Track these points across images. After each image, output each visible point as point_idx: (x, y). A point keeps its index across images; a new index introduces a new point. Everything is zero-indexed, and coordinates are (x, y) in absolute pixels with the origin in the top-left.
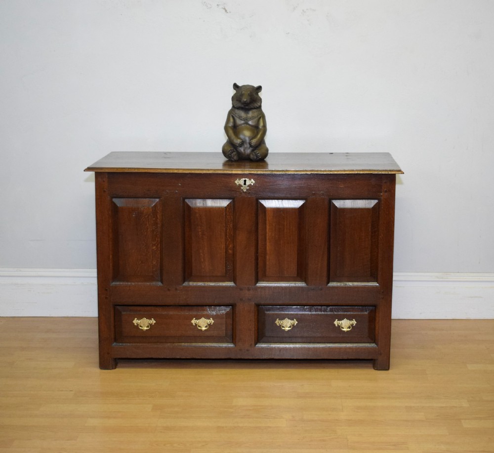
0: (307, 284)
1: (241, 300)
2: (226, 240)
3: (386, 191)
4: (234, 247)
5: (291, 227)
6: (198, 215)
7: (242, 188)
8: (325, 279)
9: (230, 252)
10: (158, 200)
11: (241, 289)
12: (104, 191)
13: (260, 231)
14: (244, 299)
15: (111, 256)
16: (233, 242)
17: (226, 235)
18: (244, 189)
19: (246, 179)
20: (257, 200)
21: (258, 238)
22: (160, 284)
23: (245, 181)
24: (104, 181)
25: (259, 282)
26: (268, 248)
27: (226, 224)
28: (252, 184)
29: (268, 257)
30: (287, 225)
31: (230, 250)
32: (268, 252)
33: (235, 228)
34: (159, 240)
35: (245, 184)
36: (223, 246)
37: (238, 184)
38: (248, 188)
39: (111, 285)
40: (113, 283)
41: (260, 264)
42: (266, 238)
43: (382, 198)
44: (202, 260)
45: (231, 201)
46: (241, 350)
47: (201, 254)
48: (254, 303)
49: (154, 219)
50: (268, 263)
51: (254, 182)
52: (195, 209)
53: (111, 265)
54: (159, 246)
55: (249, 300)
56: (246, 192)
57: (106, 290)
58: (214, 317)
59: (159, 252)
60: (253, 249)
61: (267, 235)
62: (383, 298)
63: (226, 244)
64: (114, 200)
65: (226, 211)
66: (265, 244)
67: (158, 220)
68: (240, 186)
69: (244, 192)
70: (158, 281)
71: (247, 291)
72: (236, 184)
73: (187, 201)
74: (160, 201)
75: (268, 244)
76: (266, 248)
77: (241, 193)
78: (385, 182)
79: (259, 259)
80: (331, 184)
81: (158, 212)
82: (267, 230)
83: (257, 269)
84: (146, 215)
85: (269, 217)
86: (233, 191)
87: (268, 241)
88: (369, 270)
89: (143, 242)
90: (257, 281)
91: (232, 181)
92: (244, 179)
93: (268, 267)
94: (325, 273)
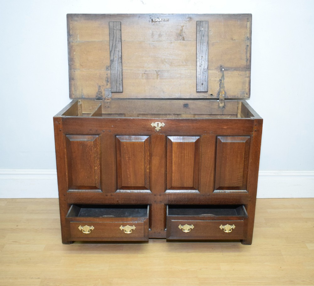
0: (200, 192)
1: (155, 201)
2: (145, 163)
3: (256, 131)
4: (150, 168)
5: (190, 155)
6: (125, 147)
7: (156, 129)
8: (212, 188)
9: (148, 171)
10: (97, 136)
11: (155, 195)
12: (60, 131)
13: (168, 157)
14: (157, 201)
15: (67, 174)
16: (150, 164)
17: (145, 159)
18: (158, 129)
19: (159, 122)
20: (166, 137)
21: (166, 161)
22: (100, 191)
23: (158, 124)
24: (59, 124)
25: (167, 190)
26: (173, 169)
27: (145, 153)
28: (163, 126)
29: (173, 174)
30: (187, 153)
31: (148, 169)
32: (173, 171)
33: (151, 155)
34: (99, 163)
35: (158, 126)
36: (143, 167)
37: (153, 126)
38: (160, 129)
39: (67, 192)
40: (69, 191)
41: (168, 179)
42: (172, 162)
43: (253, 135)
44: (129, 176)
45: (148, 137)
46: (155, 233)
47: (128, 172)
48: (163, 204)
49: (95, 149)
50: (173, 178)
51: (164, 125)
52: (123, 143)
53: (67, 179)
54: (99, 167)
55: (161, 202)
56: (158, 131)
57: (65, 195)
58: (136, 225)
59: (99, 170)
60: (163, 170)
61: (173, 160)
62: (250, 201)
63: (145, 166)
64: (67, 136)
65: (145, 144)
66: (172, 166)
67: (98, 150)
68: (155, 127)
69: (157, 131)
70: (99, 189)
71: (159, 197)
72: (151, 126)
73: (117, 137)
74: (99, 137)
75: (173, 166)
76: (172, 169)
77: (155, 132)
78: (256, 125)
79: (167, 175)
80: (218, 126)
81: (97, 145)
82: (173, 157)
83: (166, 181)
84: (90, 147)
85: (174, 149)
86: (150, 130)
87: (173, 164)
88: (242, 182)
89: (88, 165)
90: (166, 189)
91: (149, 124)
92: (157, 123)
93: (173, 181)
94: (212, 184)
